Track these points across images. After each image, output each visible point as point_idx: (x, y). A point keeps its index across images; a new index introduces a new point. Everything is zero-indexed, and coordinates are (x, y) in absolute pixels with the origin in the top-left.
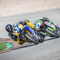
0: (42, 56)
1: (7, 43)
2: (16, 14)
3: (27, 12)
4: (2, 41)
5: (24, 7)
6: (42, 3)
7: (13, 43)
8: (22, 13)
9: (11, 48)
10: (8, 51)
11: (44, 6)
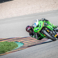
0: (51, 55)
1: (18, 42)
2: (27, 14)
3: (37, 12)
4: (14, 40)
5: (35, 7)
6: (52, 3)
7: (24, 42)
8: (33, 13)
9: (22, 47)
10: (19, 50)
11: (53, 6)
